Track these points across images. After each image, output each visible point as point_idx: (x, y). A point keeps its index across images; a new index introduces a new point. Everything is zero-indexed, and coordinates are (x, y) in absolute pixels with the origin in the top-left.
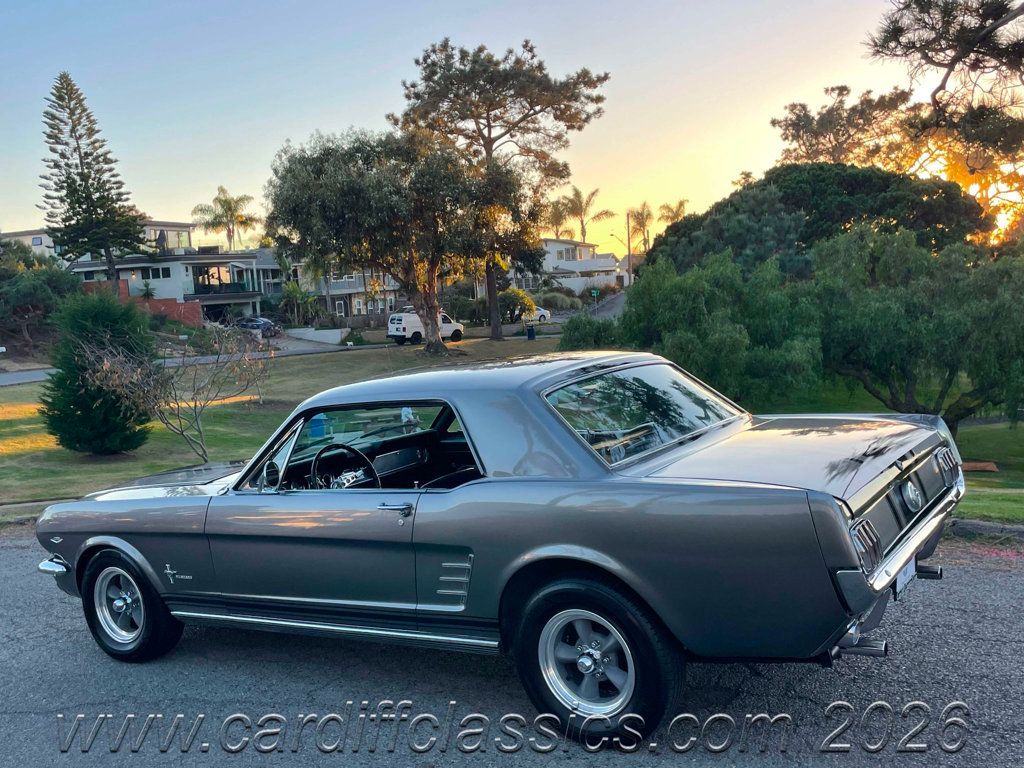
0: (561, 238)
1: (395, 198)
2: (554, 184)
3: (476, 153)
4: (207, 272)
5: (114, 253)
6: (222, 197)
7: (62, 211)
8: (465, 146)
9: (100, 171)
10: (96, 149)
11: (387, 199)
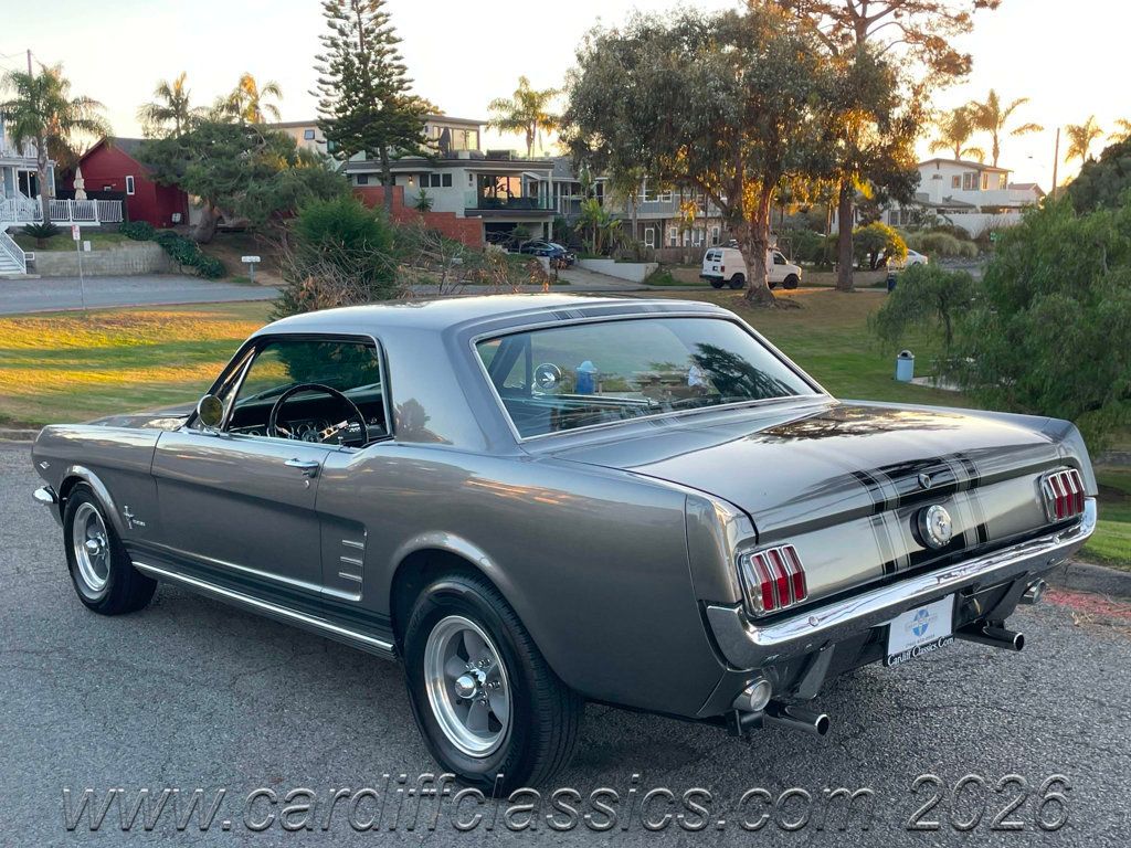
0: (963, 158)
1: (722, 95)
2: (946, 82)
3: (846, 38)
4: (495, 183)
5: (390, 153)
6: (524, 90)
7: (337, 99)
8: (831, 29)
9: (381, 53)
10: (378, 25)
11: (710, 96)
